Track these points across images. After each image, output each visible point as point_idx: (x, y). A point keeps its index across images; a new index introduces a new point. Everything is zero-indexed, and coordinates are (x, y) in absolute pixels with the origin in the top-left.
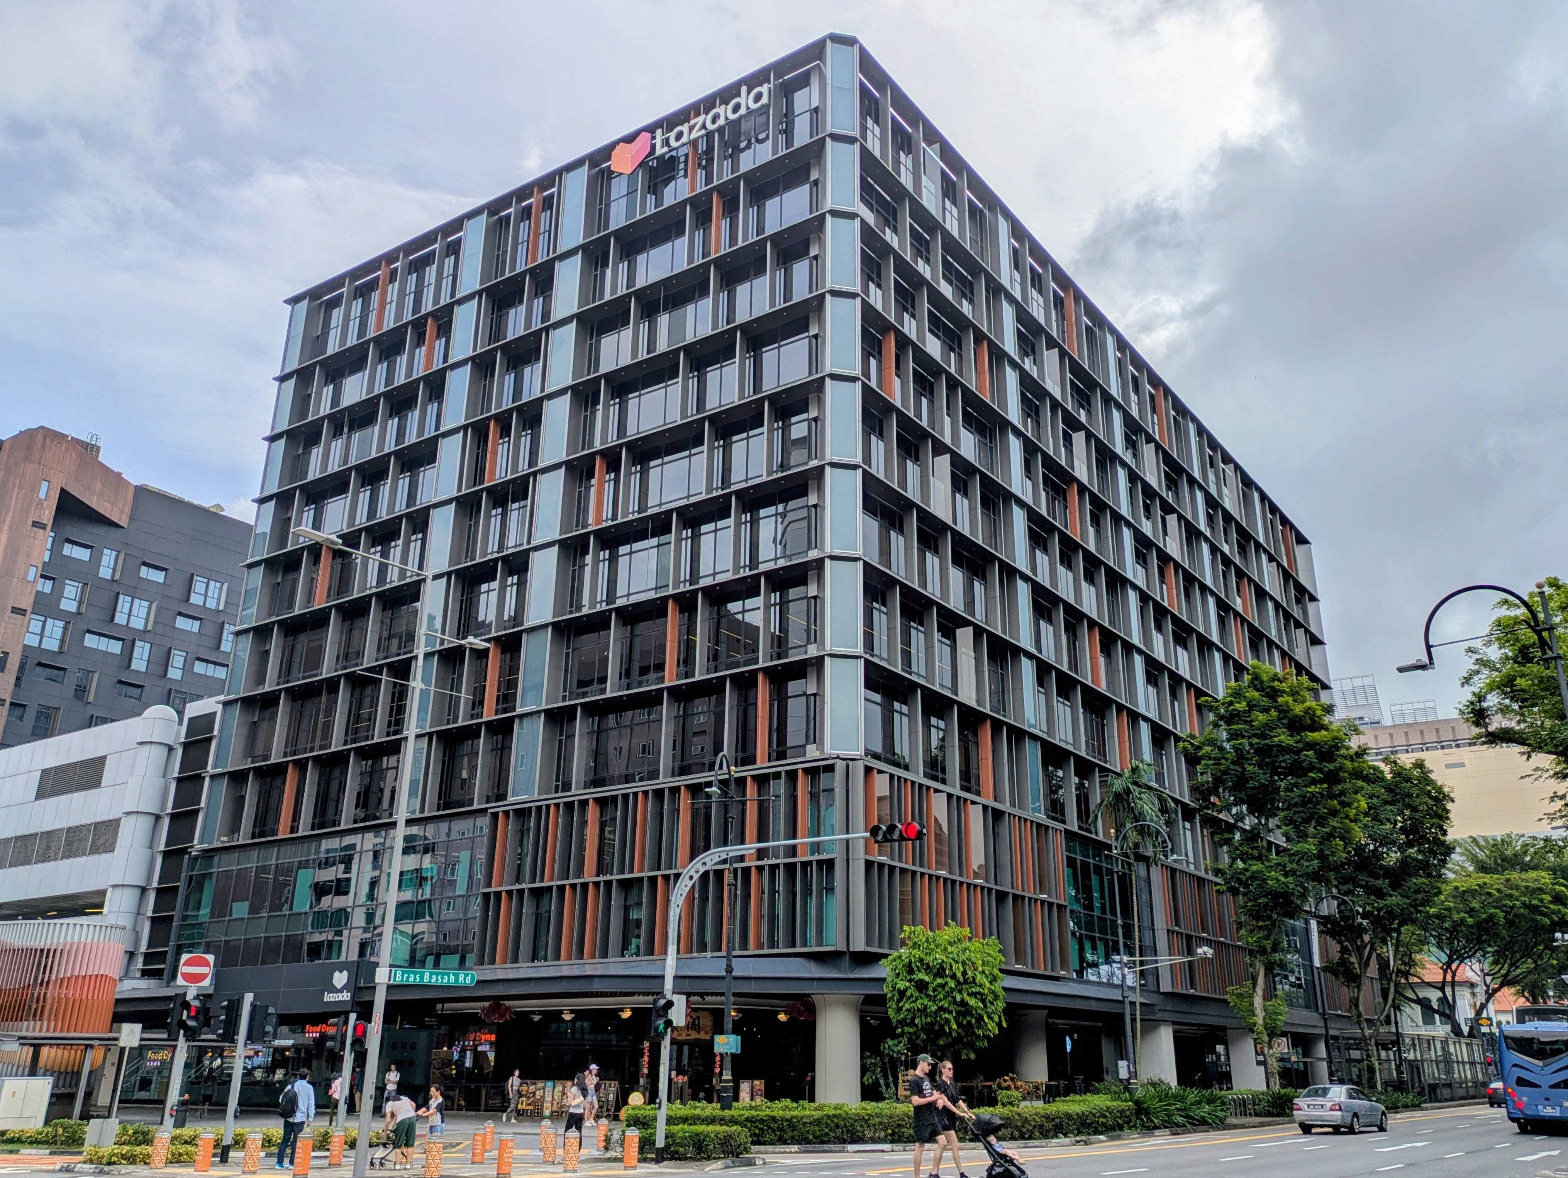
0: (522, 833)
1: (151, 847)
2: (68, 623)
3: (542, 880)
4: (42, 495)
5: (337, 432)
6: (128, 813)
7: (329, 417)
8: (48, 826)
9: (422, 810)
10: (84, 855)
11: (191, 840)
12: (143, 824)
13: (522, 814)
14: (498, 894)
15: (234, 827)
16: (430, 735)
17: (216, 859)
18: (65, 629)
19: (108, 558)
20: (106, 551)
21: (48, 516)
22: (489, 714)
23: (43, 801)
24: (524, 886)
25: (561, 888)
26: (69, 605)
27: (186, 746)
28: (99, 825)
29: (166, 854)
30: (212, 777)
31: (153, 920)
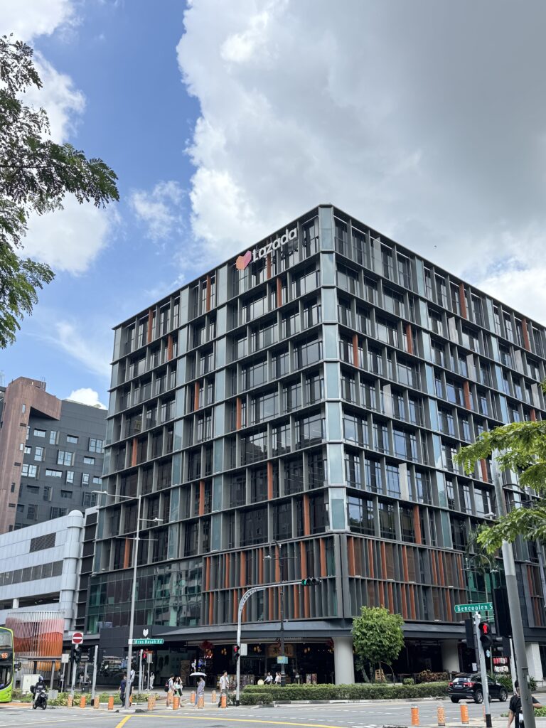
0: (216, 566)
1: (76, 573)
2: (38, 466)
3: (225, 587)
4: (23, 411)
5: (136, 386)
6: (66, 558)
7: (133, 381)
8: (35, 564)
9: (178, 556)
10: (49, 577)
11: (91, 569)
12: (72, 563)
13: (216, 558)
14: (208, 593)
15: (107, 565)
16: (179, 523)
17: (101, 579)
18: (37, 469)
19: (53, 434)
20: (52, 432)
21: (26, 420)
22: (201, 514)
23: (33, 553)
24: (218, 590)
25: (232, 591)
26: (38, 458)
27: (86, 528)
28: (55, 563)
29: (81, 576)
30: (97, 542)
31: (79, 605)
